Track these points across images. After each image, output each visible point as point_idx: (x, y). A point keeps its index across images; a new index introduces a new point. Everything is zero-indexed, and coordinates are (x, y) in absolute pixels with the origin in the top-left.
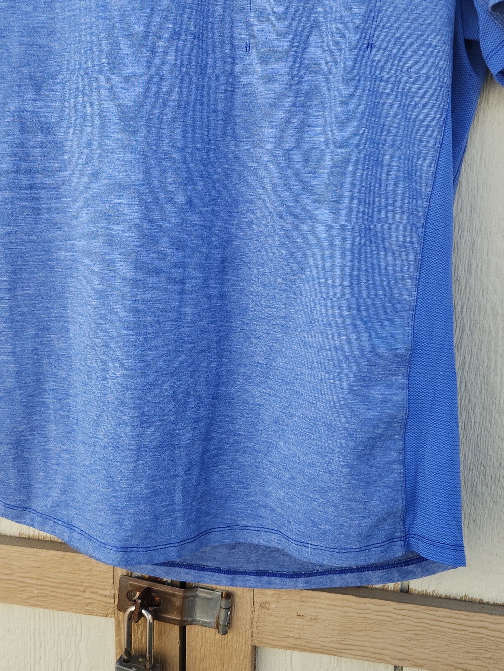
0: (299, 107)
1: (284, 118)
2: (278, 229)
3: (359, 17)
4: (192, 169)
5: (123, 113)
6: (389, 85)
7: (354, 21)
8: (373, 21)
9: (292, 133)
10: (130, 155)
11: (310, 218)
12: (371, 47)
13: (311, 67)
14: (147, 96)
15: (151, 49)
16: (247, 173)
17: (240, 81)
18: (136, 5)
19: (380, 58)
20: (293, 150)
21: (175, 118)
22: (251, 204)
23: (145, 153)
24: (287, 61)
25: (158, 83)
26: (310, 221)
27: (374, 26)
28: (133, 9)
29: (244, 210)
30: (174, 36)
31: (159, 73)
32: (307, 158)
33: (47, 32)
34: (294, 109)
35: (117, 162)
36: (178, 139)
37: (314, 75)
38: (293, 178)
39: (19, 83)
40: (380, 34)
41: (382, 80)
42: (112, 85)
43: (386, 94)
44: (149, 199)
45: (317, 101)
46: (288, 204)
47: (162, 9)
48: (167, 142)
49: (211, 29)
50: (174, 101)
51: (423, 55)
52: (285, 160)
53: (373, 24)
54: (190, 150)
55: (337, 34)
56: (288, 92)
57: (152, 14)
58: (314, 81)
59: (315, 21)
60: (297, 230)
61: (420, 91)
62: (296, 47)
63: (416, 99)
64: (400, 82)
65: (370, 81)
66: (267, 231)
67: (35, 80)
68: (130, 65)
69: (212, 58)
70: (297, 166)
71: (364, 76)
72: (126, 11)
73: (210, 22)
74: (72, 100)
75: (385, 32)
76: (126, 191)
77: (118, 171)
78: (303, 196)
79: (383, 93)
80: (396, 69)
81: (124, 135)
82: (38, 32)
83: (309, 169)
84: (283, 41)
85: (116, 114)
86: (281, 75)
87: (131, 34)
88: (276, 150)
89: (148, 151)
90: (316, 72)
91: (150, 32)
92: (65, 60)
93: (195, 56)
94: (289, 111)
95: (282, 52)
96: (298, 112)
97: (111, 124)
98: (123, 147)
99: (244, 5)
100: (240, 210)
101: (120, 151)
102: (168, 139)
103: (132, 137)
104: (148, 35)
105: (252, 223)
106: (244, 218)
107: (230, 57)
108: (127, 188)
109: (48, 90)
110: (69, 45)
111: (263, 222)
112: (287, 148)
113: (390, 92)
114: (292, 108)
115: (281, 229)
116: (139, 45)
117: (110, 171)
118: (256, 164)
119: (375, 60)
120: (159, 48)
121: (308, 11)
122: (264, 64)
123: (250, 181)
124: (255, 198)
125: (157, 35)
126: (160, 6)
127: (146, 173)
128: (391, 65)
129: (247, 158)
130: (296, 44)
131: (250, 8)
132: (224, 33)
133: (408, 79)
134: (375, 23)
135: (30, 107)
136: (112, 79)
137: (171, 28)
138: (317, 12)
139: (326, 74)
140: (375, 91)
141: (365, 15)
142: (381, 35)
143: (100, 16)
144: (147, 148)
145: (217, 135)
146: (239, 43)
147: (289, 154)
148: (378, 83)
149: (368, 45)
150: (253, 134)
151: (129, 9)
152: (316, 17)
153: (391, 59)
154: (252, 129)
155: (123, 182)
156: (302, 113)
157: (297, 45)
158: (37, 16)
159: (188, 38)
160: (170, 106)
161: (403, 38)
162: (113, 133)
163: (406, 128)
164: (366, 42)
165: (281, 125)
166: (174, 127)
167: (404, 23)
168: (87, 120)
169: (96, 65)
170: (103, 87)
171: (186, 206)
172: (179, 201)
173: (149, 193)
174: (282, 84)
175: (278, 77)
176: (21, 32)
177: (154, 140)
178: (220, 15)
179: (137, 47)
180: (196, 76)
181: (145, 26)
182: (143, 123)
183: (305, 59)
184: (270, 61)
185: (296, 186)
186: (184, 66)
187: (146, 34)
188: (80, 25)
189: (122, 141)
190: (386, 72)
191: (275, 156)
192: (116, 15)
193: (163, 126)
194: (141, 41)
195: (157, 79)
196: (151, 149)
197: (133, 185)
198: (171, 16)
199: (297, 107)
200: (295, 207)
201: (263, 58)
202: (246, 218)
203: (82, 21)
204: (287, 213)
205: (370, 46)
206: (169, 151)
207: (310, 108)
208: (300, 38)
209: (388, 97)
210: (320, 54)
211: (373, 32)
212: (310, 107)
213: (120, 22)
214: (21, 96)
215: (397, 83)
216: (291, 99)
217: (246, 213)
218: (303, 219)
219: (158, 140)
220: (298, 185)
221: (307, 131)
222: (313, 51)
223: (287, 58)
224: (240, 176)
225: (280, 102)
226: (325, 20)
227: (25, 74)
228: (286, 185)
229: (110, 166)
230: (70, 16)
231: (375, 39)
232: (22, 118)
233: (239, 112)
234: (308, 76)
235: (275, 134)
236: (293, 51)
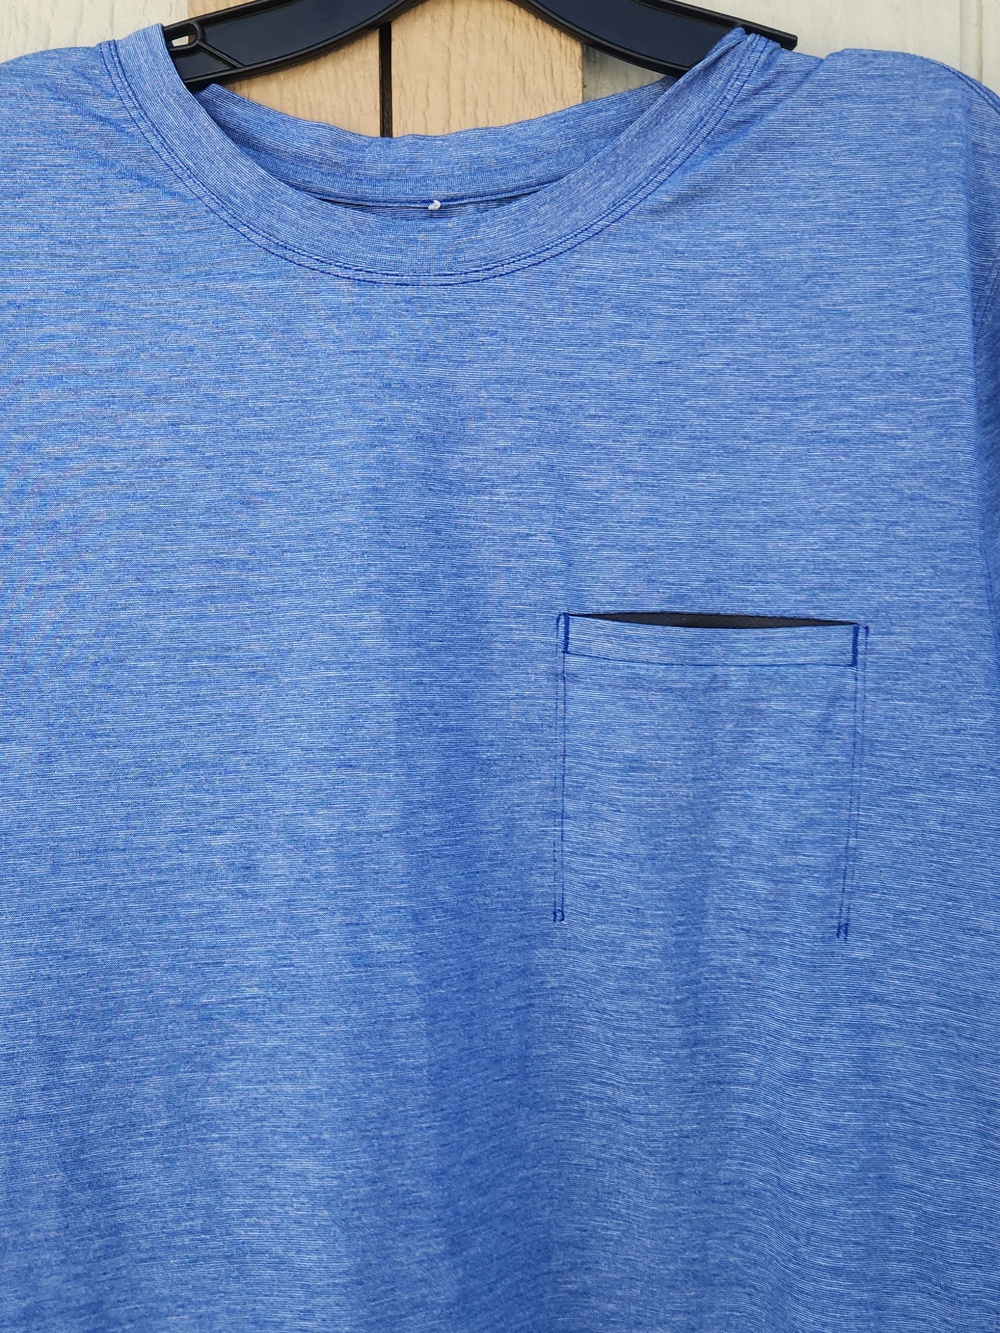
0: (695, 1045)
1: (665, 1071)
2: (666, 1312)
3: (816, 875)
4: (464, 1212)
5: (306, 1113)
6: (894, 1011)
7: (805, 881)
8: (844, 878)
9: (684, 1103)
10: (326, 1213)
11: (740, 1283)
12: (846, 932)
13: (712, 959)
14: (361, 1069)
15: (361, 961)
16: (568, 1179)
17: (543, 983)
18: (324, 867)
19: (869, 954)
20: (688, 1137)
21: (422, 1107)
22: (583, 1249)
23: (360, 1204)
24: (665, 954)
25: (382, 1035)
26: (740, 1289)
27: (848, 889)
28: (319, 876)
29: (564, 1264)
30: (411, 926)
31: (384, 1010)
32: (720, 1151)
33: (85, 921)
34: (684, 1052)
35: (296, 1230)
36: (432, 1153)
37: (719, 975)
38: (694, 1196)
39: (10, 1052)
40: (862, 905)
41: (875, 1000)
42: (276, 1047)
43: (888, 1029)
44: (373, 1313)
45: (732, 1031)
46: (688, 1255)
47: (384, 868)
48: (408, 1165)
49: (481, 886)
50: (418, 1069)
51: (963, 951)
52: (673, 1159)
53: (844, 885)
54: (456, 1170)
55: (769, 902)
56: (670, 1019)
57: (362, 882)
58: (720, 988)
59: (711, 865)
60: (711, 1309)
61: (965, 1025)
62: (680, 923)
63: (958, 1041)
64: (918, 1003)
65: (851, 1004)
66: (634, 1312)
67: (50, 1038)
68: (318, 1001)
69: (485, 947)
70: (700, 1169)
71: (837, 996)
72: (302, 880)
73: (477, 872)
74: (158, 1079)
75: (872, 900)
76: (319, 1301)
77: (299, 1251)
78: (719, 1234)
79: (881, 1027)
80: (904, 976)
81: (308, 1164)
82: (62, 922)
83: (728, 1174)
84: (652, 915)
85: (287, 1114)
86: (653, 983)
87: (317, 931)
88: (650, 1141)
89: (367, 1198)
90: (723, 969)
91: (358, 924)
92: (133, 986)
93: (456, 956)
94: (675, 1057)
95: (651, 938)
96: (693, 1056)
97: (276, 1138)
98: (310, 1195)
99: (546, 826)
100: (554, 1265)
101: (302, 1203)
102: (410, 1158)
103: (329, 1171)
104: (357, 929)
105: (586, 1293)
106: (566, 1283)
107: (522, 937)
108: (322, 1293)
109: (83, 1059)
110: (145, 948)
111: (619, 1293)
112: (676, 1135)
113: (897, 1026)
114: (681, 1051)
115: (674, 1313)
116: (337, 955)
117: (279, 1250)
118: (591, 1162)
119: (857, 959)
120: (380, 956)
121: (697, 847)
122: (607, 957)
123: (575, 1197)
124: (591, 1237)
125: (375, 926)
126: (378, 864)
127: (364, 1251)
128: (895, 968)
129: (564, 1147)
130: (679, 918)
131: (560, 834)
132: (506, 889)
133: (934, 997)
134: (848, 882)
135: (33, 1108)
136: (277, 1033)
137: (405, 908)
138: (715, 847)
139: (749, 978)
140: (863, 1025)
141: (827, 869)
142: (864, 905)
143: (239, 891)
144: (365, 1190)
145: (505, 1110)
146: (538, 903)
147: (680, 1146)
148: (867, 1006)
149: (839, 927)
150: (580, 1094)
151: (307, 876)
152: (712, 857)
153: (892, 955)
154: (575, 1083)
155: (311, 1279)
156: (702, 1058)
157: (682, 919)
158: (59, 885)
159: (440, 922)
160: (411, 1081)
161: (913, 913)
162: (284, 1157)
163: (941, 1104)
164: (835, 922)
165: (658, 1086)
166: (421, 1129)
167: (910, 882)
168: (204, 1126)
169: (233, 999)
170: (254, 1050)
171: (456, 1307)
172: (441, 1300)
173: (374, 1300)
174: (656, 1002)
175: (646, 986)
176: (19, 925)
177: (380, 1168)
178: (497, 853)
179: (331, 961)
180: (459, 999)
181: (346, 911)
182: (351, 1133)
183: (697, 945)
184: (621, 952)
185: (701, 1213)
186: (436, 984)
187: (351, 928)
188: (182, 905)
189: (306, 1178)
190: (882, 982)
191: (650, 1154)
192: (278, 888)
193: (397, 1130)
194: (339, 945)
195: (378, 1027)
196: (374, 1190)
197: (335, 1285)
198: (402, 882)
199: (692, 1047)
200: (704, 1260)
201: (605, 944)
202: (570, 1283)
203: (188, 896)
204: (687, 1275)
205: (844, 929)
206: (413, 1186)
207: (718, 1045)
208: (685, 904)
209: (892, 1034)
210: (730, 933)
211: (846, 902)
212: (717, 1042)
213: (289, 903)
214: (13, 1084)
215: (910, 1005)
216: (678, 1032)
217: (570, 1270)
218: (722, 1285)
219: (386, 1167)
220: (706, 1211)
221: (716, 1094)
222: (712, 927)
223: (666, 949)
224: (551, 1188)
225: (655, 1038)
226: (735, 865)
227: (27, 1027)
228: (680, 1215)
229: (278, 1238)
230: (152, 884)
231: (853, 915)
232: (15, 1136)
233: (542, 1048)
234: (706, 979)
235: (646, 1106)
236: (677, 935)
